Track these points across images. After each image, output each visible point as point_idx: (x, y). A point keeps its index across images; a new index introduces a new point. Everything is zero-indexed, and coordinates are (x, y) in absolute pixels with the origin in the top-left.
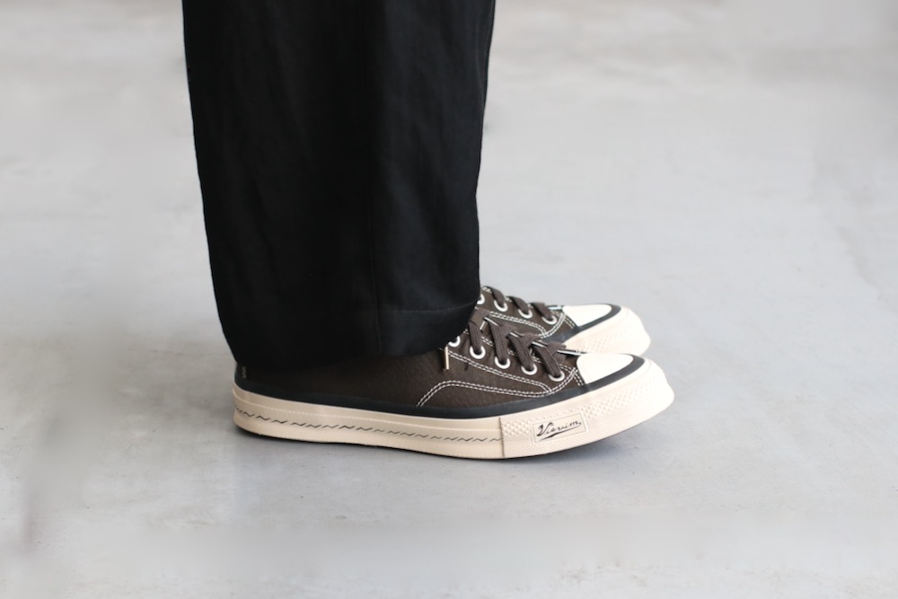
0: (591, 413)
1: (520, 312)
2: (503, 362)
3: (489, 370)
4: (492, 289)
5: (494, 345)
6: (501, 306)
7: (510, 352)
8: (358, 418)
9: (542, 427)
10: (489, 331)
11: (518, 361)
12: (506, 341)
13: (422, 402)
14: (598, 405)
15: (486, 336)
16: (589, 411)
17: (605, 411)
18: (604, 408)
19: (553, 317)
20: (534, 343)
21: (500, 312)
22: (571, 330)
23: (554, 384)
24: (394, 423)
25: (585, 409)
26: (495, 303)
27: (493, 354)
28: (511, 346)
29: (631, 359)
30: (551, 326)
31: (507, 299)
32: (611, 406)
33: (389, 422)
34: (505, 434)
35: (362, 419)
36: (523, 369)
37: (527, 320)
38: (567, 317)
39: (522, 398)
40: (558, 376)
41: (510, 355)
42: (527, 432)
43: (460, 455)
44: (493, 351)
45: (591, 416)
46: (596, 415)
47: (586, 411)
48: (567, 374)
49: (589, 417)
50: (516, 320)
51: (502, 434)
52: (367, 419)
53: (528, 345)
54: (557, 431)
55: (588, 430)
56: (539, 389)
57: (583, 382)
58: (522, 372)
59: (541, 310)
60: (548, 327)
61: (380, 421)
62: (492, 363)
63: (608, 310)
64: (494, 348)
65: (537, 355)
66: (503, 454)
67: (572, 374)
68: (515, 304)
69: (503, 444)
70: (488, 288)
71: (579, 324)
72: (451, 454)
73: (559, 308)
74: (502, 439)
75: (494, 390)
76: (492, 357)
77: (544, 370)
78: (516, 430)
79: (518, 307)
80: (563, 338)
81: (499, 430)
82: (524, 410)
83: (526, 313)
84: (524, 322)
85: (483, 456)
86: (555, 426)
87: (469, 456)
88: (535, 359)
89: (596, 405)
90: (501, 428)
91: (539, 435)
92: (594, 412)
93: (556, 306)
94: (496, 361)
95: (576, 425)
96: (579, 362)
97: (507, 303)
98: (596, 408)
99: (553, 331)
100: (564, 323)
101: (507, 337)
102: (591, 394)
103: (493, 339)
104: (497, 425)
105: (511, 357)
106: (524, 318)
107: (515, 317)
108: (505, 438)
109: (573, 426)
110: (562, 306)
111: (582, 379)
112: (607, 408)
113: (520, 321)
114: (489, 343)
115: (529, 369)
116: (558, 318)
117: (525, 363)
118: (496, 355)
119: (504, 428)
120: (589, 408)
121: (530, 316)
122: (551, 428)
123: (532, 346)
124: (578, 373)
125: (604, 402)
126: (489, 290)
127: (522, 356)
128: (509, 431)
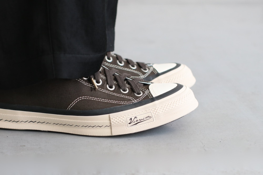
0: (156, 112)
1: (130, 66)
2: (111, 87)
3: (104, 91)
4: (117, 55)
5: (107, 79)
6: (121, 63)
7: (115, 82)
8: (38, 117)
9: (131, 119)
10: (104, 72)
11: (118, 86)
12: (113, 77)
13: (69, 108)
14: (160, 107)
15: (103, 75)
16: (155, 111)
17: (163, 111)
18: (163, 109)
19: (147, 69)
20: (127, 78)
21: (120, 66)
22: (155, 75)
23: (137, 98)
24: (56, 119)
25: (153, 110)
26: (118, 62)
27: (106, 83)
28: (115, 79)
29: (176, 85)
30: (145, 73)
31: (125, 60)
32: (167, 108)
33: (53, 119)
34: (112, 123)
35: (40, 117)
36: (121, 90)
37: (134, 70)
38: (154, 69)
39: (121, 105)
40: (140, 94)
41: (115, 84)
42: (124, 122)
43: (90, 135)
44: (106, 82)
45: (157, 113)
46: (159, 113)
47: (154, 111)
48: (144, 93)
49: (155, 114)
50: (128, 70)
51: (111, 123)
52: (42, 117)
53: (124, 79)
54: (139, 121)
55: (155, 120)
56: (130, 100)
57: (152, 96)
58: (121, 92)
59: (141, 65)
60: (144, 73)
61: (49, 118)
62: (105, 88)
63: (175, 65)
64: (107, 80)
65: (129, 83)
66: (112, 134)
67: (146, 92)
68: (128, 62)
69: (111, 129)
70: (115, 54)
71: (160, 72)
72: (85, 134)
73: (151, 65)
74: (111, 126)
75: (106, 101)
76: (105, 84)
77: (132, 90)
78: (118, 121)
79: (129, 64)
80: (151, 79)
81: (109, 121)
82: (122, 111)
83: (133, 66)
84: (132, 71)
85: (101, 135)
86: (138, 119)
87: (94, 135)
88: (127, 85)
89: (159, 108)
90: (110, 120)
91: (130, 123)
92: (158, 111)
93: (150, 64)
94: (108, 86)
95: (148, 118)
96: (150, 87)
97: (124, 62)
98: (159, 109)
99: (147, 75)
100: (152, 72)
101: (113, 75)
102: (156, 102)
103: (106, 76)
104: (108, 119)
105: (115, 85)
106: (132, 69)
107: (127, 68)
108: (112, 125)
109: (147, 119)
110: (153, 64)
111: (151, 95)
112: (165, 109)
113: (130, 70)
114: (104, 78)
115: (125, 91)
116: (149, 69)
117: (123, 88)
118: (107, 84)
119: (112, 120)
120: (155, 109)
121: (135, 68)
122: (136, 119)
123: (126, 80)
124: (150, 92)
125: (163, 106)
126: (115, 56)
127: (121, 84)
128: (114, 121)
